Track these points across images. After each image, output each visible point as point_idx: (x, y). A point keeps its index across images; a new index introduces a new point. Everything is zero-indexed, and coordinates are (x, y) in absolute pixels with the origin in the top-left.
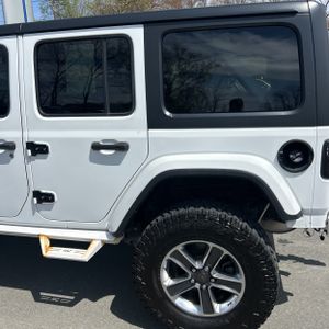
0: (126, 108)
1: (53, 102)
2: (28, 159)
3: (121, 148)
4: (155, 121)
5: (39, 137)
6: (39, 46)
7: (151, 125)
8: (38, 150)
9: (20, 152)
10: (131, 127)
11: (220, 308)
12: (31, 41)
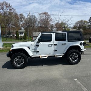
0: (65, 40)
3: (65, 44)
8: (55, 45)
9: (53, 45)
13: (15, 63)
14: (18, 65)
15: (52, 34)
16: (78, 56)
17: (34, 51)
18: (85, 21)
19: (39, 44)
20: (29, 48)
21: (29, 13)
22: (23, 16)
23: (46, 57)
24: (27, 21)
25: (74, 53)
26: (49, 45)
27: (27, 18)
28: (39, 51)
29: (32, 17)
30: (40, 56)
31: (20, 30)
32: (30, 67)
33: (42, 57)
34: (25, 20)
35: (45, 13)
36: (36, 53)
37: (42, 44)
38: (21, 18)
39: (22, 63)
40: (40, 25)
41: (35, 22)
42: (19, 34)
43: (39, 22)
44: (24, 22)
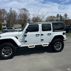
0: (50, 30)
1: (43, 30)
2: (41, 36)
3: (50, 34)
4: (53, 31)
5: (42, 33)
6: (42, 25)
7: (53, 32)
8: (42, 35)
9: (40, 35)
10: (51, 32)
11: (60, 49)
12: (41, 24)
13: (3, 54)
14: (6, 56)
15: (39, 24)
16: (61, 45)
17: (22, 40)
18: (54, 17)
19: (27, 34)
20: (17, 38)
21: (11, 8)
22: (5, 11)
23: (33, 46)
24: (9, 15)
25: (59, 42)
26: (36, 35)
27: (8, 13)
28: (27, 41)
29: (13, 12)
30: (28, 46)
31: (3, 23)
32: (18, 56)
33: (29, 46)
34: (7, 15)
35: (24, 9)
36: (24, 43)
37: (30, 34)
38: (3, 13)
39: (10, 53)
40: (20, 19)
41: (16, 16)
42: (2, 26)
43: (19, 16)
44: (6, 16)
